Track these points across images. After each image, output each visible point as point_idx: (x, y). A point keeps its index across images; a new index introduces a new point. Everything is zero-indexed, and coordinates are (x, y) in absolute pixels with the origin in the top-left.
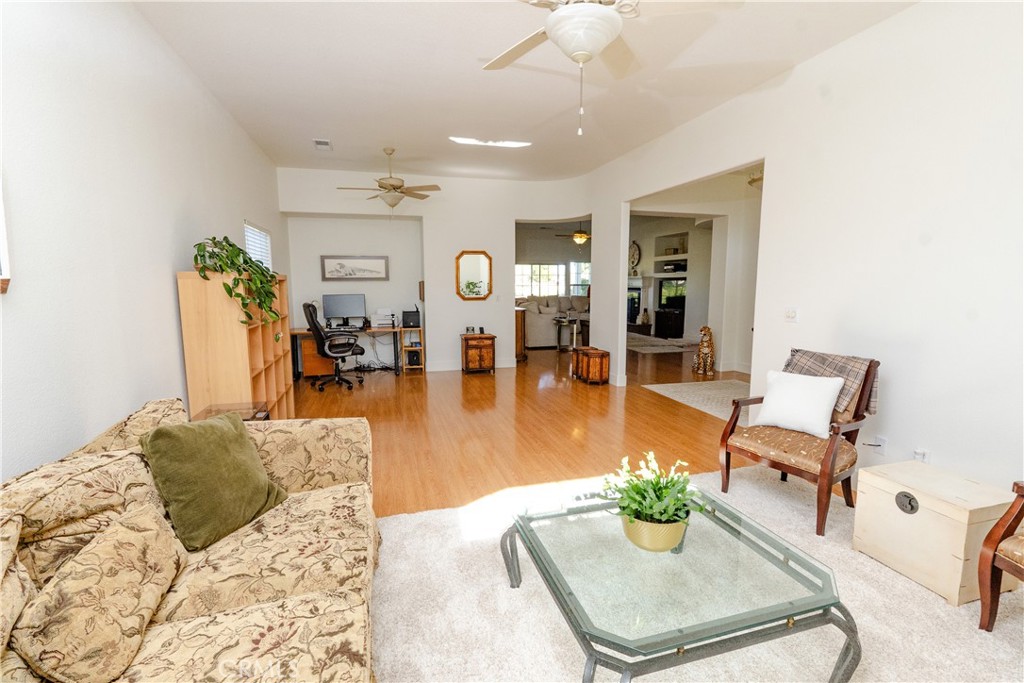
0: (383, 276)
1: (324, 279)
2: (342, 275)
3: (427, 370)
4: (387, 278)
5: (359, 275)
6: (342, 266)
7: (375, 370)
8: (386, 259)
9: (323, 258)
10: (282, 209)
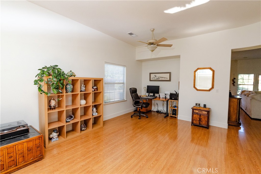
0: (169, 79)
1: (150, 80)
2: (155, 79)
3: (178, 119)
4: (170, 80)
5: (161, 79)
6: (156, 76)
7: (162, 113)
8: (170, 73)
9: (150, 74)
10: (137, 59)
